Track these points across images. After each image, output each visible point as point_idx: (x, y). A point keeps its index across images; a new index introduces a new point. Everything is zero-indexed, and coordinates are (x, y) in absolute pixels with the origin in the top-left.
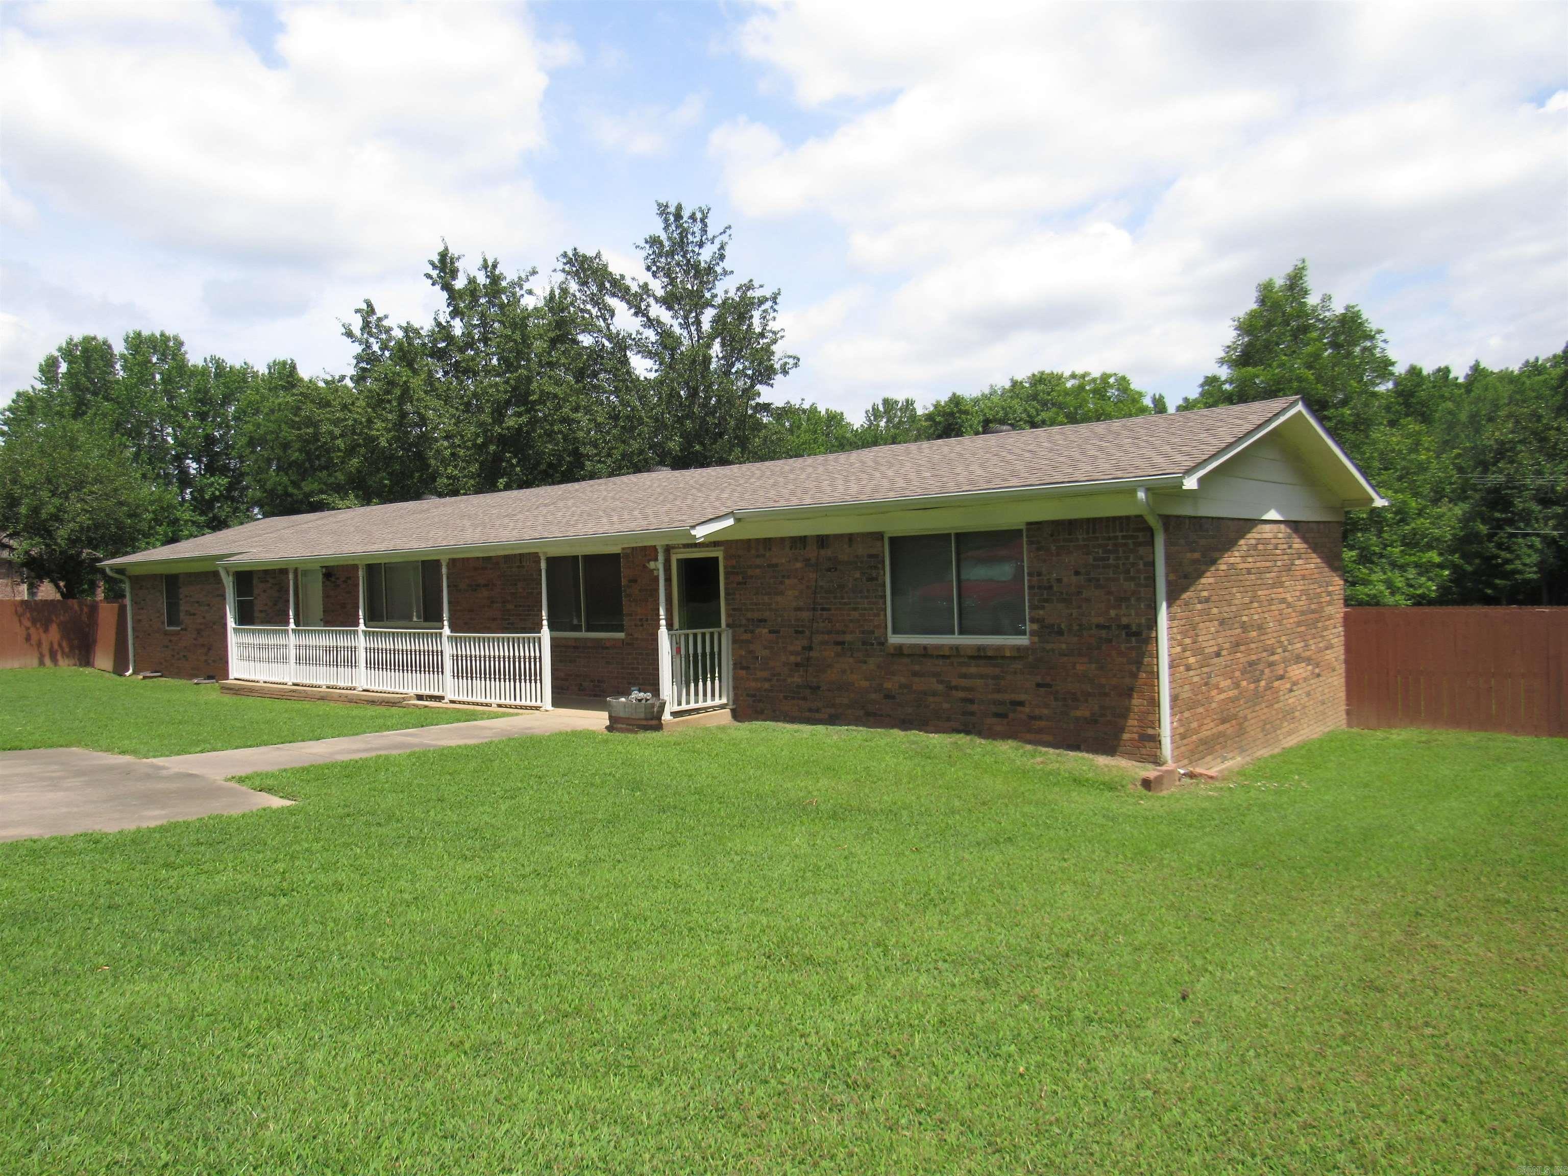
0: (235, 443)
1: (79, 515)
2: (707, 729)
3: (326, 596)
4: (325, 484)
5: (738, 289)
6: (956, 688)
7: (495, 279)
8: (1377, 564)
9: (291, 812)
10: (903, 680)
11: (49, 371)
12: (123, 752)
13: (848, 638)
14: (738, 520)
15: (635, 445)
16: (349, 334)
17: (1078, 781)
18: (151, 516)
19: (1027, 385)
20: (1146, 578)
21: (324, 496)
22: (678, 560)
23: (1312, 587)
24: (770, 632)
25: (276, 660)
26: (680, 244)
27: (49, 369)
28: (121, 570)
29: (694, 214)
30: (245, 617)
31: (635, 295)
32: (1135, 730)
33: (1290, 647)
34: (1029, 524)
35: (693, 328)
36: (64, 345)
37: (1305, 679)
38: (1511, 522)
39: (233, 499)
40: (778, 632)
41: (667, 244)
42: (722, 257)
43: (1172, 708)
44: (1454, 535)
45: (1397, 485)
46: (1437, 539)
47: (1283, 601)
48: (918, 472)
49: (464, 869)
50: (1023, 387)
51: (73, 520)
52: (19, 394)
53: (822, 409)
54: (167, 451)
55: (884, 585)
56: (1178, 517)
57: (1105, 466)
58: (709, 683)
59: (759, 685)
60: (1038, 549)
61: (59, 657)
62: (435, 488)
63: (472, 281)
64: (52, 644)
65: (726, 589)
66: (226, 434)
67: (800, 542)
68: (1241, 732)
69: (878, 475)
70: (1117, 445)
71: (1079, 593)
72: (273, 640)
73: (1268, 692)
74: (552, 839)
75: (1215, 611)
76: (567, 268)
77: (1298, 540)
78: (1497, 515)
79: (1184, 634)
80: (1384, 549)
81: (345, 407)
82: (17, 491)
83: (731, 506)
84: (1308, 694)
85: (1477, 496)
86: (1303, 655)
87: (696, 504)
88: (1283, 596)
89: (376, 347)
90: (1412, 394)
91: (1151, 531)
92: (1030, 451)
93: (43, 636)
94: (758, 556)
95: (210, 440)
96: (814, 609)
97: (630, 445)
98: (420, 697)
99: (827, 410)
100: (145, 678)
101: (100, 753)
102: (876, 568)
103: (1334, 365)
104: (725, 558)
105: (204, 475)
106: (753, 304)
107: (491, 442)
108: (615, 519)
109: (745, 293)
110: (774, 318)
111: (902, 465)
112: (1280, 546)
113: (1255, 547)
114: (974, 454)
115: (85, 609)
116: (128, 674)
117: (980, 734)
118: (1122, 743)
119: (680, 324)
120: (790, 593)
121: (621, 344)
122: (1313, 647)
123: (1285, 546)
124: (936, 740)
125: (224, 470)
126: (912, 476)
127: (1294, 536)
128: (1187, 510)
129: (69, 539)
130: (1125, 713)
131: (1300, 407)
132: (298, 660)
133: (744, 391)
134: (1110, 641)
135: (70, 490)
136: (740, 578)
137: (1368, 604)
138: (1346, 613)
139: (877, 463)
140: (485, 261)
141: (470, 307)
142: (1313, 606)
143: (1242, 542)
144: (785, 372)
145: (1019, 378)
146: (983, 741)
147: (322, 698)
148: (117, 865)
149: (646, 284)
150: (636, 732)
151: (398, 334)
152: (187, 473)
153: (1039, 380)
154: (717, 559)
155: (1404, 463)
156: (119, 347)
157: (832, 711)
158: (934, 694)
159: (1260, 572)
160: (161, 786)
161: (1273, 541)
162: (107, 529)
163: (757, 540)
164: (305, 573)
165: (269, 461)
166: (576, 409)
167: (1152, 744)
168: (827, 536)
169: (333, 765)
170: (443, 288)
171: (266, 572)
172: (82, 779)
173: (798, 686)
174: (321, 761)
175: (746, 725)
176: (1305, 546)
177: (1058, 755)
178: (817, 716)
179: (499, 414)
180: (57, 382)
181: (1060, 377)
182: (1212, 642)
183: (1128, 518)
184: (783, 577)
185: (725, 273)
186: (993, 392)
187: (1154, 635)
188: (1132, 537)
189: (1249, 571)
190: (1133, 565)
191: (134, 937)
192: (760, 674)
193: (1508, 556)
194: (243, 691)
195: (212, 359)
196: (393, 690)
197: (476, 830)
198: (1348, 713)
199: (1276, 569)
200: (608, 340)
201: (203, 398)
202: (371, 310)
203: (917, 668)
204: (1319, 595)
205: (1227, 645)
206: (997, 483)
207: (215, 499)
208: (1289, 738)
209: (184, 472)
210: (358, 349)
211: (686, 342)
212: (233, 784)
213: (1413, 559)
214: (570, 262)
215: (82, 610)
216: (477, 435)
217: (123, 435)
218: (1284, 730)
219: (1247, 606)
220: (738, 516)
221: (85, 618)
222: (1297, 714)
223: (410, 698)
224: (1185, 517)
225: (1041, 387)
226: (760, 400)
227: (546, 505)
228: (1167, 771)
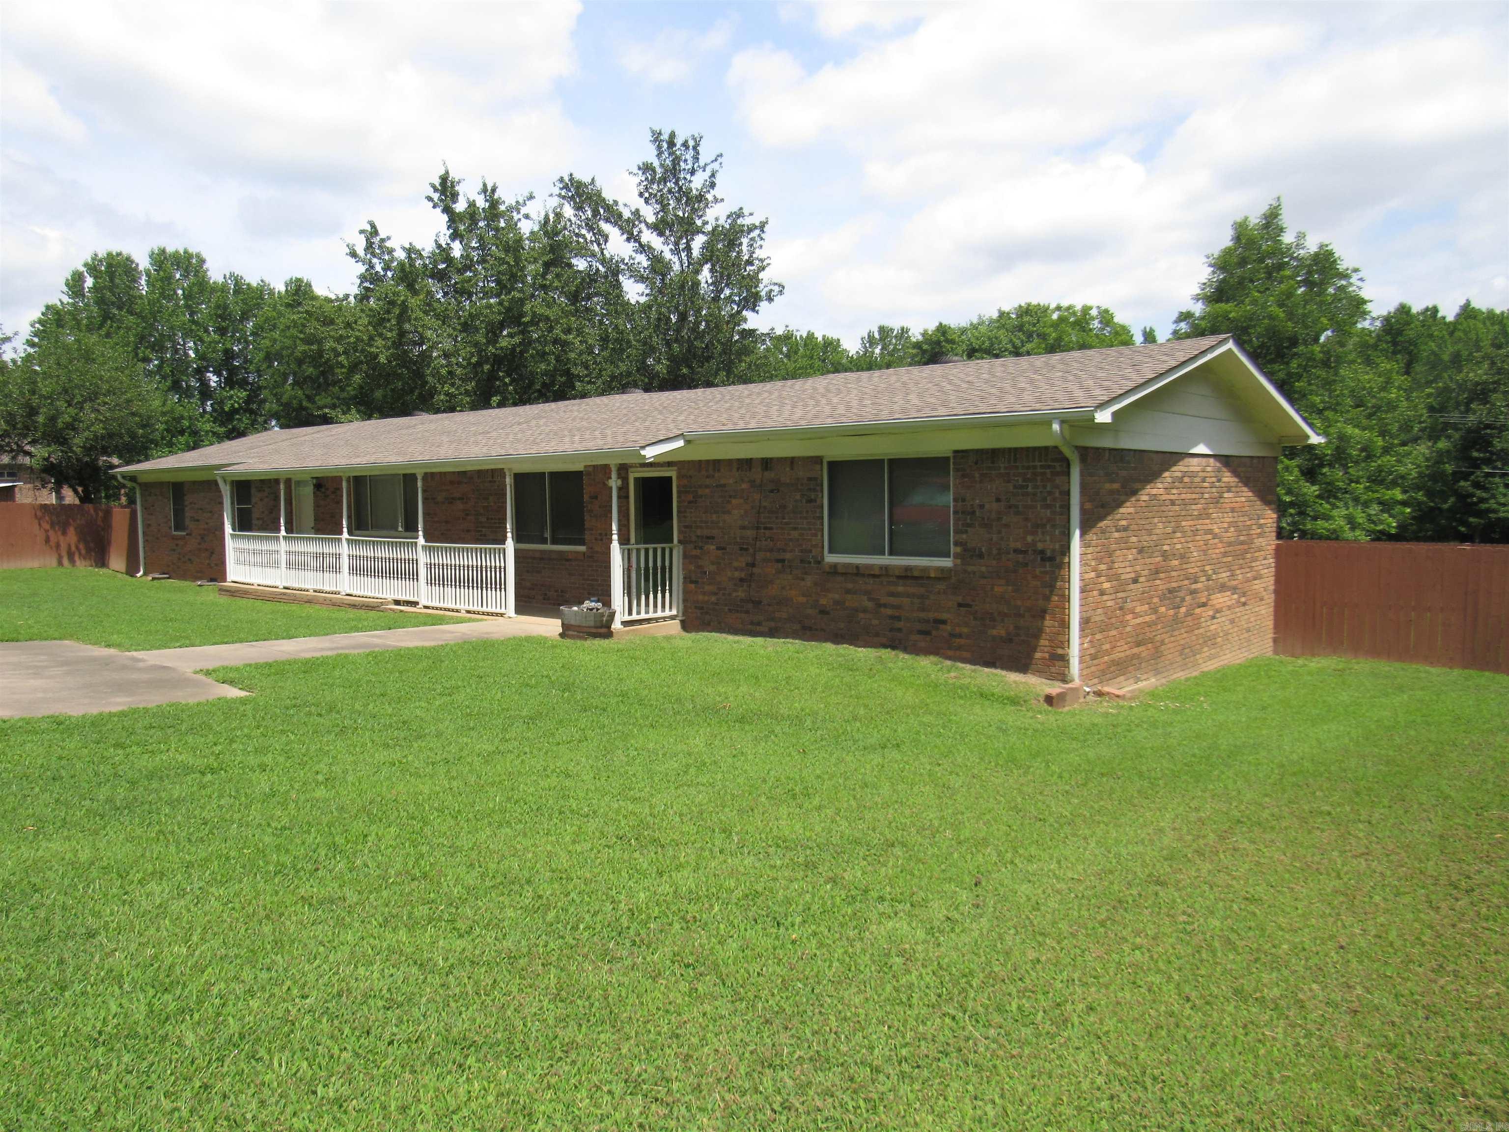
0: (253, 358)
1: (93, 424)
2: (654, 638)
3: (317, 506)
4: (338, 398)
5: (728, 217)
6: (885, 606)
7: (494, 204)
8: (1340, 500)
9: (243, 701)
10: (837, 597)
11: (75, 286)
12: (108, 646)
13: (788, 556)
14: (688, 442)
15: (623, 367)
16: (353, 254)
17: (984, 695)
18: (163, 426)
19: (1014, 316)
20: (1061, 507)
21: (327, 411)
22: (636, 479)
23: (1242, 519)
24: (718, 548)
25: (269, 565)
26: (673, 171)
27: (75, 284)
28: (133, 478)
29: (686, 141)
30: (244, 523)
31: (628, 221)
32: (1046, 649)
33: (1214, 577)
34: (956, 452)
35: (683, 255)
36: (89, 260)
37: (1229, 608)
38: (1488, 462)
39: (252, 412)
40: (724, 549)
41: (659, 170)
42: (713, 185)
43: (1082, 630)
44: (1420, 473)
45: (1365, 422)
46: (1403, 477)
47: (1210, 532)
48: (861, 400)
49: (382, 756)
50: (1010, 318)
51: (88, 428)
52: (48, 307)
53: (819, 336)
54: (188, 364)
55: (822, 507)
56: (1098, 449)
57: (1027, 397)
58: (659, 595)
59: (706, 598)
60: (963, 476)
61: (77, 558)
62: (432, 404)
63: (472, 204)
64: (69, 546)
65: (678, 507)
66: (246, 348)
67: (746, 464)
68: (1157, 654)
69: (824, 401)
70: (1047, 378)
71: (999, 519)
72: (266, 546)
73: (1189, 618)
74: (472, 733)
75: (1134, 539)
76: (563, 193)
77: (1229, 474)
78: (1475, 454)
79: (1100, 561)
80: (1349, 484)
81: (348, 325)
82: (35, 401)
83: (684, 429)
84: (1232, 621)
85: (1457, 435)
86: (1229, 584)
87: (653, 426)
88: (1210, 527)
89: (379, 268)
90: (1400, 332)
91: (1067, 463)
92: (969, 382)
93: (61, 538)
94: (707, 477)
95: (229, 355)
96: (758, 528)
97: (618, 367)
98: (397, 602)
99: (824, 336)
100: (154, 579)
101: (90, 647)
102: (814, 490)
103: (1306, 303)
104: (678, 478)
105: (223, 388)
106: (742, 231)
107: (487, 362)
108: (577, 438)
109: (735, 220)
110: (761, 247)
111: (849, 392)
112: (1208, 480)
113: (1181, 480)
114: (917, 384)
115: (101, 514)
116: (138, 575)
117: (906, 650)
118: (1034, 662)
119: (671, 250)
120: (736, 512)
121: (614, 270)
122: (1240, 577)
123: (1214, 479)
124: (863, 654)
125: (243, 384)
126: (854, 403)
127: (1224, 469)
128: (1107, 442)
129: (84, 447)
130: (1037, 634)
131: (1230, 345)
132: (289, 565)
133: (732, 316)
134: (1026, 565)
135: (85, 401)
136: (690, 497)
137: (1328, 538)
138: (1278, 546)
139: (828, 391)
140: (485, 185)
141: (470, 230)
142: (1242, 538)
143: (1166, 474)
144: (770, 299)
145: (1006, 308)
146: (907, 656)
147: (309, 602)
148: (72, 744)
149: (637, 211)
150: (586, 639)
151: (401, 255)
152: (209, 386)
153: (1026, 311)
154: (670, 478)
155: (1374, 401)
156: (143, 263)
157: (772, 624)
158: (865, 611)
159: (1185, 503)
160: (135, 676)
161: (1201, 474)
162: (121, 438)
163: (708, 461)
164: (298, 483)
165: (285, 377)
166: (568, 331)
167: (1061, 663)
168: (771, 459)
169: (295, 662)
170: (444, 211)
171: (262, 481)
172: (65, 668)
173: (742, 600)
174: (284, 658)
175: (693, 635)
176: (1236, 480)
177: (974, 671)
178: (761, 629)
179: (494, 332)
180: (83, 296)
181: (1045, 310)
182: (1128, 570)
183: (1046, 448)
184: (730, 497)
185: (716, 200)
186: (981, 323)
187: (1066, 560)
188: (1049, 467)
189: (1173, 503)
190: (1050, 493)
191: (66, 804)
192: (707, 588)
193: (1484, 495)
194: (239, 593)
195: (231, 276)
196: (373, 595)
197: (404, 723)
198: (1275, 641)
199: (1203, 501)
200: (602, 264)
201: (222, 314)
202: (375, 232)
203: (850, 586)
204: (1249, 527)
205: (1146, 572)
206: (927, 412)
207: (234, 411)
208: (1209, 663)
209: (204, 383)
210: (361, 269)
211: (677, 267)
212: (201, 677)
213: (1376, 495)
214: (566, 187)
215: (97, 514)
216: (472, 355)
217: (146, 348)
218: (1204, 655)
219: (1170, 536)
220: (688, 438)
221: (99, 522)
222: (1219, 640)
223: (388, 603)
224: (1104, 449)
225: (1026, 319)
226: (746, 326)
227: (519, 424)
228: (1071, 689)
